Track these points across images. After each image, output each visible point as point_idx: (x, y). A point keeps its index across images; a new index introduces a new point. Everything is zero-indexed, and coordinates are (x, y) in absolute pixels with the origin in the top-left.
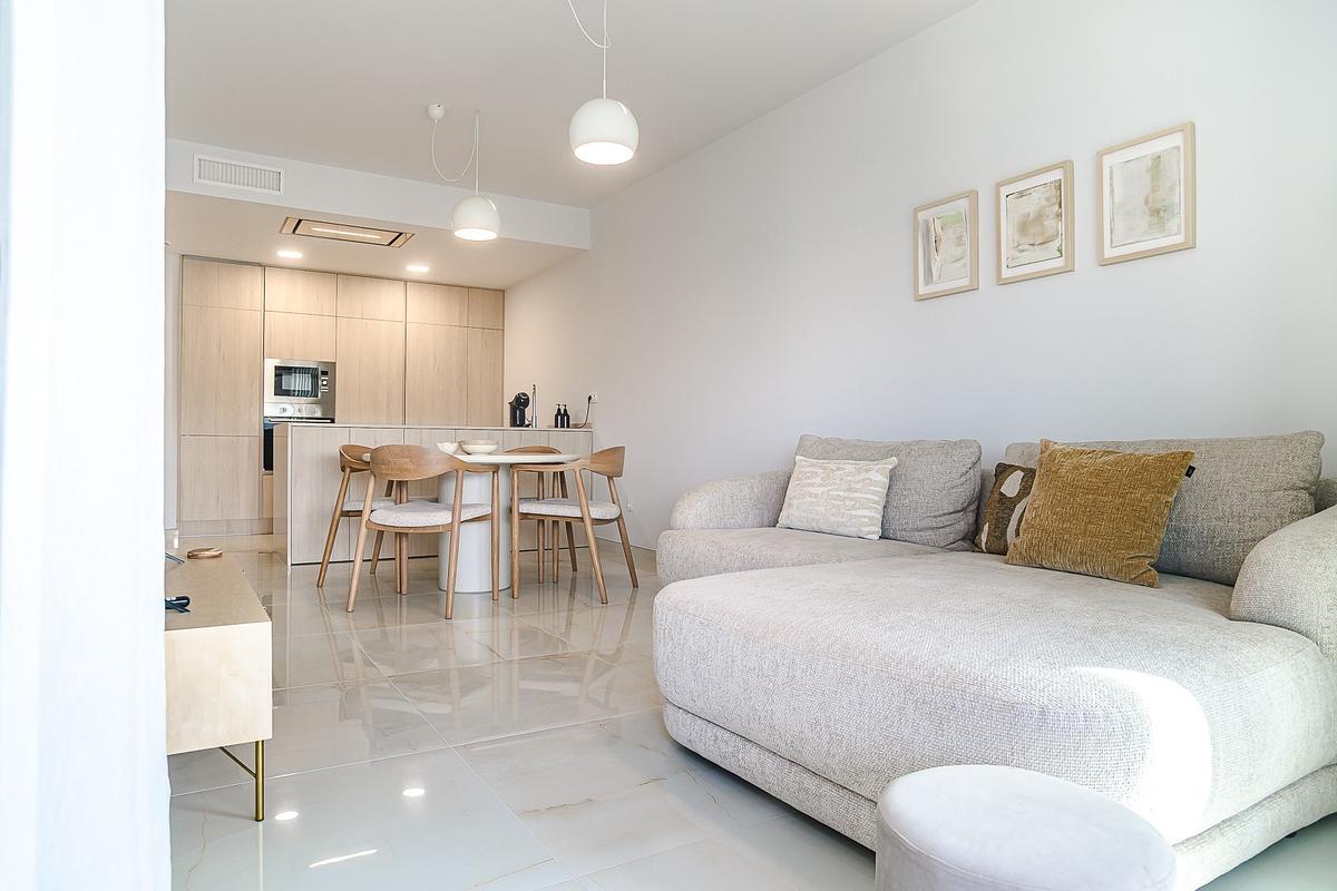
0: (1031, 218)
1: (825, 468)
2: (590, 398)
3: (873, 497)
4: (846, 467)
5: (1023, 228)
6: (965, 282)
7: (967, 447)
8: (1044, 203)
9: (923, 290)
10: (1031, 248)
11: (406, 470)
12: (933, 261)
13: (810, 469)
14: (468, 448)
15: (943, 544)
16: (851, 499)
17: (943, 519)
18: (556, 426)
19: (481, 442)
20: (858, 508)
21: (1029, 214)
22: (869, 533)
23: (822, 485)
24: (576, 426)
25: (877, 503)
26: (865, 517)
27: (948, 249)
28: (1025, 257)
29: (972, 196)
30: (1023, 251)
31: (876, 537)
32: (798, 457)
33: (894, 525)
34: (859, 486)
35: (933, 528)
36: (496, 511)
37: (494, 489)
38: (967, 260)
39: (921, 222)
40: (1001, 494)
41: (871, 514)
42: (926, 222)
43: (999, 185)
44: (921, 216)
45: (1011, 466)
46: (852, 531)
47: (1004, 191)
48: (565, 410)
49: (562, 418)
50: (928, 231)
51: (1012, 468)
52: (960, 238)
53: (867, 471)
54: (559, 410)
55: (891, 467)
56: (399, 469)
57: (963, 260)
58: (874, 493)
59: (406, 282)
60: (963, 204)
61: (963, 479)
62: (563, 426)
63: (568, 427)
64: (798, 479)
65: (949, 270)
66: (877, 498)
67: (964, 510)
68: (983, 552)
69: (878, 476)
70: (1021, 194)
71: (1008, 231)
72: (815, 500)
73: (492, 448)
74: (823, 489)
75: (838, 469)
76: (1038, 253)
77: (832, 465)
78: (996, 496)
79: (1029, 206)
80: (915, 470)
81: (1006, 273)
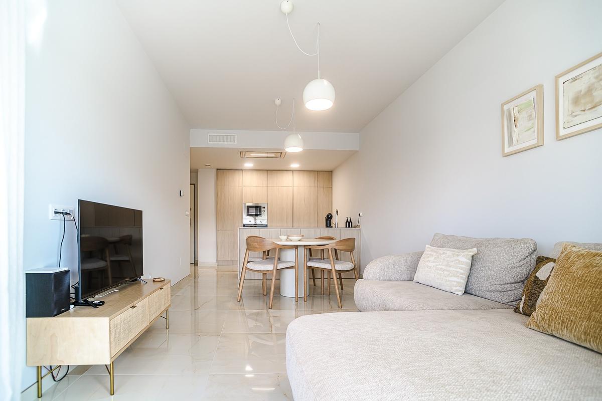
0: (582, 93)
1: (437, 253)
2: (359, 215)
3: (460, 271)
4: (448, 252)
5: (576, 101)
6: (534, 142)
7: (525, 243)
8: (594, 80)
9: (507, 150)
10: (583, 113)
11: (256, 248)
12: (513, 132)
13: (430, 252)
14: (291, 238)
15: (505, 301)
16: (447, 271)
17: (506, 286)
18: (346, 227)
19: (295, 235)
20: (451, 277)
21: (581, 91)
22: (456, 290)
23: (434, 262)
24: (355, 227)
25: (463, 274)
26: (454, 281)
27: (523, 123)
28: (577, 120)
29: (540, 89)
30: (576, 116)
31: (460, 293)
32: (427, 246)
33: (474, 288)
34: (452, 264)
35: (500, 291)
36: (297, 265)
37: (297, 256)
38: (535, 128)
39: (506, 111)
40: (536, 277)
41: (458, 280)
42: (509, 111)
43: (557, 77)
44: (506, 107)
45: (547, 258)
46: (447, 289)
47: (561, 80)
48: (350, 220)
49: (349, 224)
50: (510, 115)
51: (548, 260)
52: (530, 116)
53: (458, 255)
54: (347, 220)
55: (472, 254)
56: (254, 247)
57: (532, 130)
58: (461, 268)
59: (293, 171)
60: (533, 94)
61: (522, 263)
62: (349, 227)
63: (352, 227)
64: (424, 258)
65: (524, 136)
66: (462, 271)
67: (523, 282)
68: (521, 313)
69: (464, 259)
70: (575, 79)
71: (564, 105)
72: (429, 270)
73: (300, 238)
74: (435, 264)
75: (444, 253)
76: (589, 115)
77: (441, 251)
78: (533, 278)
79: (581, 86)
80: (489, 256)
81: (562, 132)
